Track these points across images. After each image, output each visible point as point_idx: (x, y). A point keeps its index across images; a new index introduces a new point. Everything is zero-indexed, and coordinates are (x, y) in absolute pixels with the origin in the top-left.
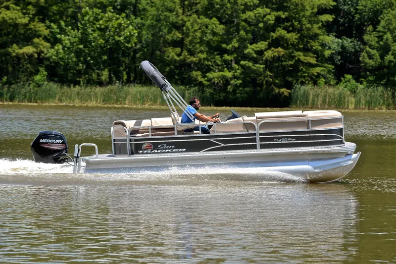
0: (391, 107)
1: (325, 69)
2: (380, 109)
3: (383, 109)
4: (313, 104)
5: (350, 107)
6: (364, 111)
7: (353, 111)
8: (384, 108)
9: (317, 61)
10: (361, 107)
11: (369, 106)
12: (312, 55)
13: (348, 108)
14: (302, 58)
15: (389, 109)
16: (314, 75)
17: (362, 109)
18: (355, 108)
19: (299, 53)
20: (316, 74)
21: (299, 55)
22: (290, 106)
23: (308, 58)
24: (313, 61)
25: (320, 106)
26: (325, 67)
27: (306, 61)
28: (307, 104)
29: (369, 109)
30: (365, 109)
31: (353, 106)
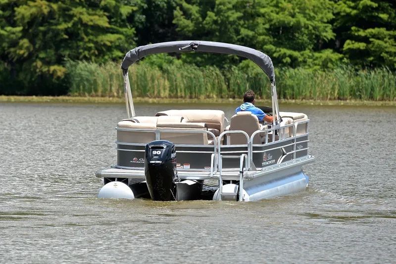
0: (223, 94)
1: (121, 36)
2: (208, 97)
3: (213, 97)
4: (105, 90)
5: (162, 95)
6: (183, 101)
7: (166, 101)
8: (215, 96)
9: (110, 23)
10: (179, 94)
11: (191, 93)
12: (102, 13)
13: (159, 96)
14: (86, 18)
15: (222, 97)
16: (105, 45)
17: (181, 97)
18: (170, 97)
19: (80, 9)
20: (109, 44)
21: (81, 13)
22: (69, 93)
23: (96, 17)
24: (103, 22)
25: (115, 94)
26: (121, 33)
27: (91, 23)
28: (96, 91)
29: (191, 97)
30: (185, 97)
31: (167, 93)
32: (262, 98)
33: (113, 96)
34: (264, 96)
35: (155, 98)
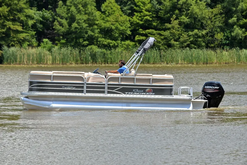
0: (78, 62)
1: (29, 35)
2: (71, 64)
3: (73, 64)
4: (20, 62)
5: (48, 63)
6: (59, 66)
7: (50, 66)
8: (74, 63)
9: (23, 29)
10: (57, 63)
11: (63, 62)
12: (19, 24)
13: (47, 64)
14: (12, 27)
15: (77, 64)
16: (21, 39)
17: (58, 64)
18: (52, 64)
20: (22, 39)
21: (10, 24)
22: (3, 63)
23: (16, 26)
24: (20, 29)
25: (26, 63)
26: (29, 33)
27: (15, 29)
28: (16, 61)
29: (63, 64)
30: (60, 64)
31: (51, 62)
32: (96, 64)
33: (25, 64)
34: (98, 63)
35: (45, 64)
